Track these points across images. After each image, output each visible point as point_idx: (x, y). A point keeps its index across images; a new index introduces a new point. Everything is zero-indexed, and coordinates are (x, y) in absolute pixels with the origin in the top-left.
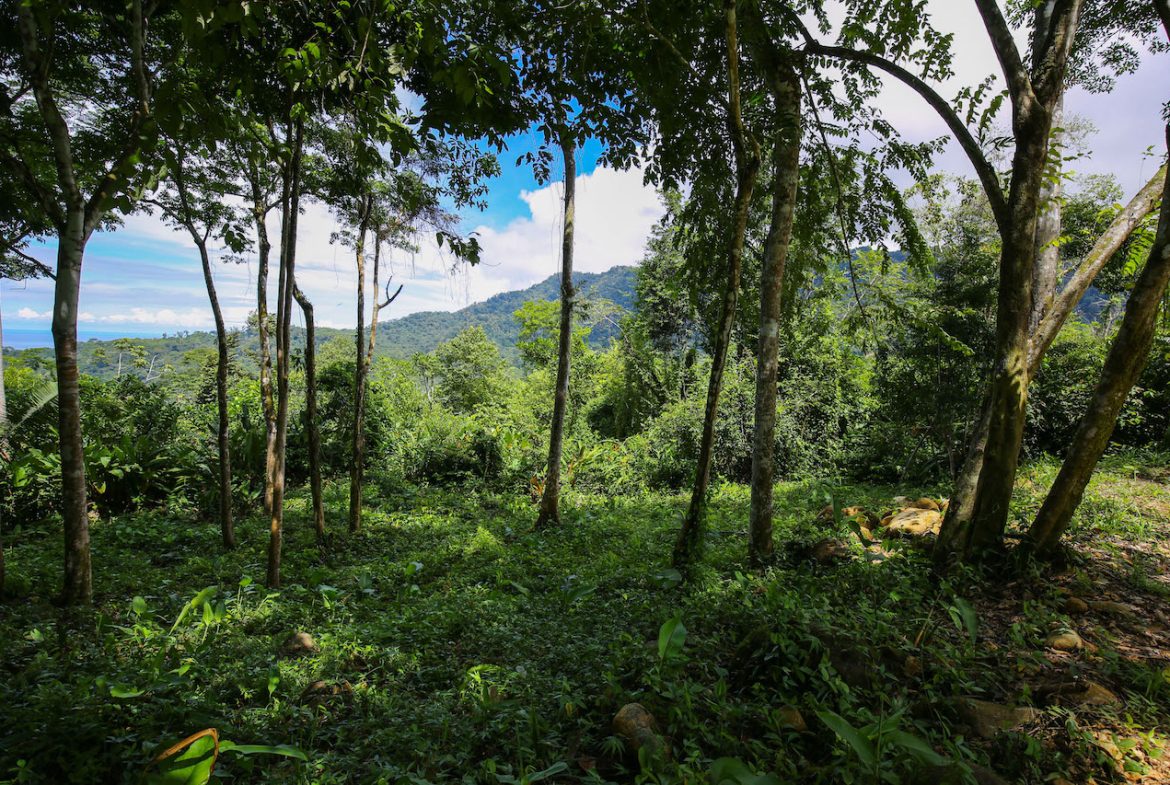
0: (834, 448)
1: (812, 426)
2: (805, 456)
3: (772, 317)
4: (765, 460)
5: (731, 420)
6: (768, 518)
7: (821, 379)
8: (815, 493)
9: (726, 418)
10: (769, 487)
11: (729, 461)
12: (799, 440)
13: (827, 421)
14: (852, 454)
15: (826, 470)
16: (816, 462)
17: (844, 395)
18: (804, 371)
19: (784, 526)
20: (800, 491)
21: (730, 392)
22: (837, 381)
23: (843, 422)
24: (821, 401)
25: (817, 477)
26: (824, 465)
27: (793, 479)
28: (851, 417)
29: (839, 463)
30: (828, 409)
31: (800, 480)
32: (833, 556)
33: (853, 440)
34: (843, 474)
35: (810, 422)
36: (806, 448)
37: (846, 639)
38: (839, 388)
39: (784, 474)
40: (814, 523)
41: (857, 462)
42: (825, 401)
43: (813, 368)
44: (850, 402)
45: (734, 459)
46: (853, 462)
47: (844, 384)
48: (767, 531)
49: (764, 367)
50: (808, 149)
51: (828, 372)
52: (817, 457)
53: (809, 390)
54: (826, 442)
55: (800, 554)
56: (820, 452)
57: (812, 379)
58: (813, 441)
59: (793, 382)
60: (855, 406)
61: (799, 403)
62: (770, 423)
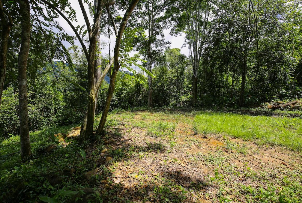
0: (53, 118)
1: (46, 112)
2: (44, 122)
3: (23, 78)
4: (25, 126)
5: (13, 114)
6: (28, 144)
7: (47, 98)
8: (47, 132)
9: (11, 114)
10: (28, 134)
11: (13, 128)
12: (41, 117)
13: (50, 110)
14: (59, 119)
15: (51, 125)
16: (48, 123)
17: (55, 102)
18: (41, 96)
19: (35, 146)
20: (43, 133)
21: (12, 104)
22: (53, 99)
23: (55, 110)
24: (48, 104)
25: (49, 127)
26: (51, 123)
27: (40, 129)
28: (58, 108)
29: (55, 122)
30: (51, 107)
31: (43, 129)
32: (52, 149)
33: (59, 115)
34: (57, 125)
35: (45, 111)
36: (44, 119)
37: (53, 173)
38: (53, 101)
39: (32, 130)
40: (47, 141)
42: (50, 105)
43: (45, 95)
44: (57, 104)
45: (16, 127)
46: (60, 121)
47: (54, 99)
49: (22, 95)
51: (50, 96)
52: (48, 121)
53: (44, 102)
54: (51, 117)
55: (41, 152)
56: (49, 120)
57: (44, 98)
58: (46, 117)
59: (38, 99)
60: (59, 105)
61: (40, 106)
62: (26, 114)
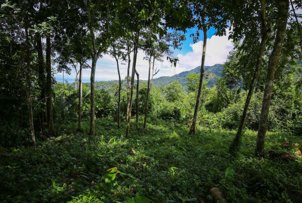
0: (289, 123)
1: (281, 115)
2: (277, 124)
3: (271, 79)
4: (264, 124)
5: (251, 111)
6: (263, 142)
7: (286, 100)
8: (281, 137)
9: (250, 110)
10: (265, 133)
11: (249, 123)
12: (276, 119)
13: (287, 114)
14: (297, 126)
15: (285, 130)
16: (282, 127)
17: (295, 106)
18: (279, 97)
19: (268, 145)
20: (274, 135)
21: (252, 102)
22: (293, 101)
23: (294, 115)
24: (286, 107)
25: (282, 132)
26: (285, 128)
27: (272, 131)
28: (298, 113)
29: (291, 128)
30: (288, 110)
31: (275, 132)
32: (287, 158)
33: (298, 121)
34: (292, 132)
35: (280, 114)
36: (278, 122)
37: (293, 187)
38: (293, 104)
39: (269, 129)
40: (280, 146)
41: (298, 129)
42: (287, 108)
43: (283, 96)
44: (298, 109)
45: (251, 122)
46: (297, 128)
47: (296, 102)
48: (262, 146)
49: (266, 95)
50: (290, 24)
51: (289, 98)
52: (282, 125)
53: (281, 103)
54: (286, 121)
55: (274, 155)
56: (283, 124)
57: (283, 100)
58: (281, 120)
59: (275, 100)
60: (300, 110)
61: (277, 107)
62: (267, 113)
